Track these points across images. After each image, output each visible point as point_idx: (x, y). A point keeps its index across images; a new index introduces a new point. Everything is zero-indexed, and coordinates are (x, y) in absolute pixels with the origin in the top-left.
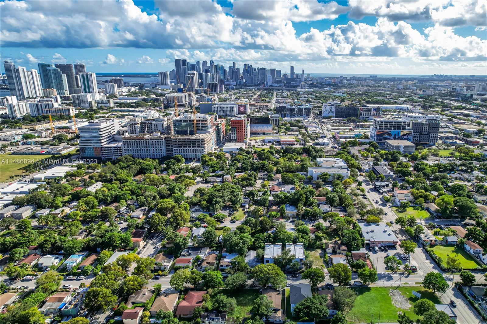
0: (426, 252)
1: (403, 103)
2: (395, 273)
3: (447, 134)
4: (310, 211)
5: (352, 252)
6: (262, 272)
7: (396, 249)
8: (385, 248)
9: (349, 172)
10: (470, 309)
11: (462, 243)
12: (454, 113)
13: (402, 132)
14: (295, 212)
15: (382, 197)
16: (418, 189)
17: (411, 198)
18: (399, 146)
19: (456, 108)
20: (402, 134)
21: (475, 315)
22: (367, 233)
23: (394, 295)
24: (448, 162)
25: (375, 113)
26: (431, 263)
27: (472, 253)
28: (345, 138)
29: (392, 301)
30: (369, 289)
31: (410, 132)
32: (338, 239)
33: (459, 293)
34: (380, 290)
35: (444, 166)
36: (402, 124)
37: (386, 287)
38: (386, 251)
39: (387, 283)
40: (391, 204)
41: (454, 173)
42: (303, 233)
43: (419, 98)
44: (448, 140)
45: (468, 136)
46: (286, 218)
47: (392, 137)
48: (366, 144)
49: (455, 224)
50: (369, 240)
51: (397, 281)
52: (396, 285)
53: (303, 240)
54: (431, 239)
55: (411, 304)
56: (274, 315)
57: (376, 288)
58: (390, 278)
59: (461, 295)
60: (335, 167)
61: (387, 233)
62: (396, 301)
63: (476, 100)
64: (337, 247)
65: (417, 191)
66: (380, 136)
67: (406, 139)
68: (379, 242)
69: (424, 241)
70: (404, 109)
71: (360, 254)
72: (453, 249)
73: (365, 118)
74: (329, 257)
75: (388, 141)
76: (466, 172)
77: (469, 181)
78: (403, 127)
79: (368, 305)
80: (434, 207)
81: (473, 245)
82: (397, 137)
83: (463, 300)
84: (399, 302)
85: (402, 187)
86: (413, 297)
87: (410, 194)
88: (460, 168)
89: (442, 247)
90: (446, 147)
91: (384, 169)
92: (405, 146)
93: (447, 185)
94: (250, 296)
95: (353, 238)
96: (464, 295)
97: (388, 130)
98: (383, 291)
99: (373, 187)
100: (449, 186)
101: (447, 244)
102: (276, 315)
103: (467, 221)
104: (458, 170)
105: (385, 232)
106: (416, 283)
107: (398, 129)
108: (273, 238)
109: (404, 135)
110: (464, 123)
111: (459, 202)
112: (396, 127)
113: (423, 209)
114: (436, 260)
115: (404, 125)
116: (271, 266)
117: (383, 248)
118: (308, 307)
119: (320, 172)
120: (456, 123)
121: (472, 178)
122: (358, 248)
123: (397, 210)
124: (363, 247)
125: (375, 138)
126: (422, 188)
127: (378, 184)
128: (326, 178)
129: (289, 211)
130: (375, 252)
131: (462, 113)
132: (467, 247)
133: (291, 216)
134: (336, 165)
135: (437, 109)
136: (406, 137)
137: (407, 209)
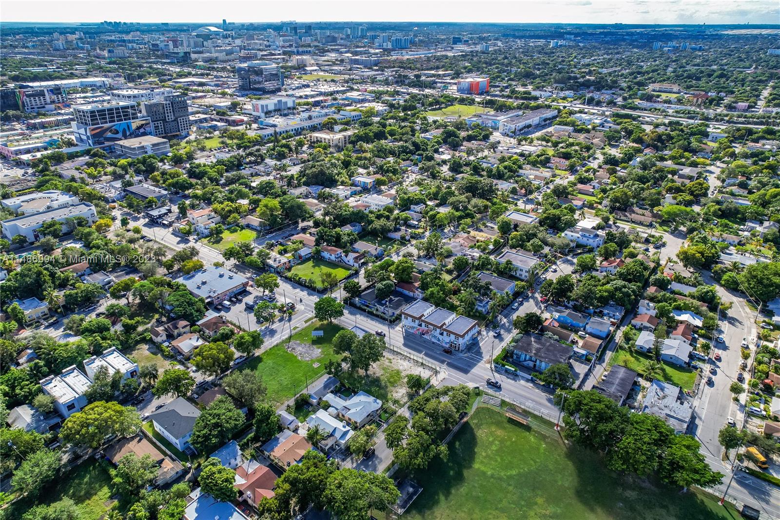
0: (288, 280)
1: (88, 74)
2: (273, 322)
3: (197, 115)
4: (77, 294)
5: (197, 323)
6: (88, 425)
7: (250, 293)
8: (237, 299)
9: (93, 208)
10: (372, 319)
11: (318, 252)
12: (181, 82)
13: (135, 124)
14: (44, 307)
15: (173, 230)
16: (222, 203)
17: (218, 218)
18: (143, 147)
19: (180, 75)
20: (134, 126)
21: (381, 323)
22: (199, 288)
23: (294, 349)
24: (228, 155)
25: (54, 97)
26: (302, 291)
27: (334, 259)
28: (28, 151)
29: (296, 357)
30: (259, 359)
31: (147, 122)
32: (157, 316)
33: (353, 309)
34: (273, 352)
35: (228, 161)
36: (129, 110)
37: (277, 345)
38: (240, 301)
39: (273, 339)
40: (195, 237)
41: (244, 169)
42: (101, 332)
43: (110, 63)
44: (205, 124)
45: (224, 114)
46: (31, 325)
47: (120, 135)
48: (82, 156)
49: (293, 233)
50: (210, 297)
51: (283, 331)
52: (287, 336)
53: (109, 342)
54: (283, 261)
55: (319, 348)
56: (162, 472)
57: (268, 353)
58: (272, 333)
59: (355, 309)
60: (56, 207)
61: (226, 277)
62: (300, 354)
63: (196, 60)
64: (171, 327)
65: (222, 206)
66: (98, 137)
67: (144, 134)
68: (224, 293)
69: (277, 267)
70: (98, 84)
71: (213, 321)
72: (310, 263)
73: (36, 110)
74: (168, 347)
75: (121, 142)
76: (256, 163)
77: (268, 175)
78: (133, 114)
79: (274, 378)
80: (255, 220)
81: (331, 250)
82: (128, 133)
83: (361, 314)
84: (305, 353)
85: (193, 207)
86: (315, 338)
87: (213, 213)
88: (248, 160)
89: (299, 266)
90: (208, 135)
91: (147, 188)
92: (154, 145)
93: (250, 186)
94: (84, 477)
95: (188, 303)
96: (360, 308)
97: (108, 125)
98: (278, 352)
99: (147, 220)
100: (254, 188)
101: (303, 260)
102: (165, 470)
103: (301, 225)
104: (247, 164)
105: (221, 276)
106: (306, 322)
107: (125, 120)
108: (45, 366)
109: (139, 128)
110: (205, 96)
111: (286, 203)
112: (120, 116)
113: (242, 228)
114: (307, 284)
115: (134, 112)
116: (97, 407)
117: (234, 299)
118: (216, 425)
119: (35, 224)
120: (194, 98)
121: (270, 170)
122: (202, 315)
123: (209, 241)
124: (207, 310)
125: (90, 142)
126: (225, 199)
127: (155, 213)
128: (55, 230)
129: (30, 310)
130: (228, 309)
131: (193, 82)
132: (326, 255)
133: (39, 318)
134: (55, 204)
135: (151, 79)
136: (142, 130)
137: (222, 235)
